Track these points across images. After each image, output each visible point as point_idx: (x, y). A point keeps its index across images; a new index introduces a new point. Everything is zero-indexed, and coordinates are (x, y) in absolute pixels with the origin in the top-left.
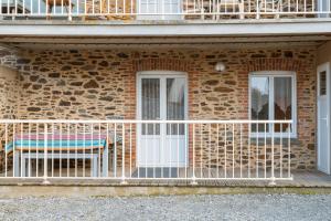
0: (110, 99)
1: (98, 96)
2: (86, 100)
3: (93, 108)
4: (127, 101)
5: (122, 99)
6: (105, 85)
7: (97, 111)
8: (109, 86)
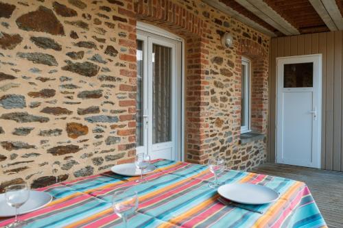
0: (89, 71)
1: (61, 58)
2: (25, 66)
3: (49, 93)
4: (125, 79)
5: (115, 72)
6: (78, 30)
7: (59, 101)
8: (87, 36)
